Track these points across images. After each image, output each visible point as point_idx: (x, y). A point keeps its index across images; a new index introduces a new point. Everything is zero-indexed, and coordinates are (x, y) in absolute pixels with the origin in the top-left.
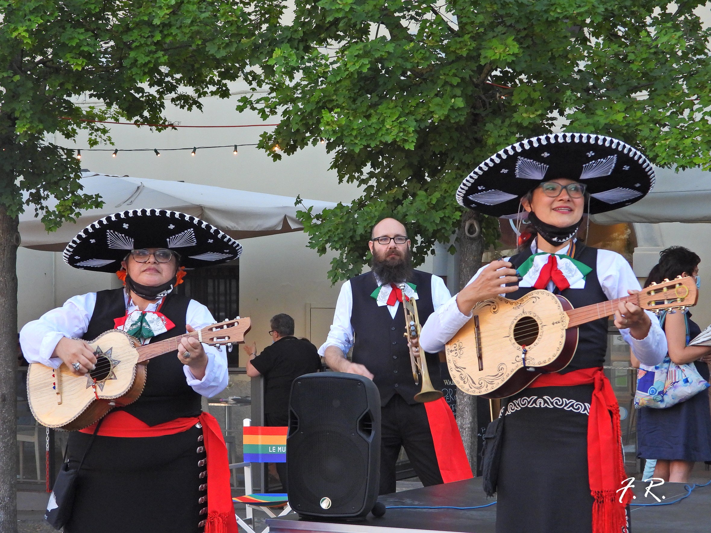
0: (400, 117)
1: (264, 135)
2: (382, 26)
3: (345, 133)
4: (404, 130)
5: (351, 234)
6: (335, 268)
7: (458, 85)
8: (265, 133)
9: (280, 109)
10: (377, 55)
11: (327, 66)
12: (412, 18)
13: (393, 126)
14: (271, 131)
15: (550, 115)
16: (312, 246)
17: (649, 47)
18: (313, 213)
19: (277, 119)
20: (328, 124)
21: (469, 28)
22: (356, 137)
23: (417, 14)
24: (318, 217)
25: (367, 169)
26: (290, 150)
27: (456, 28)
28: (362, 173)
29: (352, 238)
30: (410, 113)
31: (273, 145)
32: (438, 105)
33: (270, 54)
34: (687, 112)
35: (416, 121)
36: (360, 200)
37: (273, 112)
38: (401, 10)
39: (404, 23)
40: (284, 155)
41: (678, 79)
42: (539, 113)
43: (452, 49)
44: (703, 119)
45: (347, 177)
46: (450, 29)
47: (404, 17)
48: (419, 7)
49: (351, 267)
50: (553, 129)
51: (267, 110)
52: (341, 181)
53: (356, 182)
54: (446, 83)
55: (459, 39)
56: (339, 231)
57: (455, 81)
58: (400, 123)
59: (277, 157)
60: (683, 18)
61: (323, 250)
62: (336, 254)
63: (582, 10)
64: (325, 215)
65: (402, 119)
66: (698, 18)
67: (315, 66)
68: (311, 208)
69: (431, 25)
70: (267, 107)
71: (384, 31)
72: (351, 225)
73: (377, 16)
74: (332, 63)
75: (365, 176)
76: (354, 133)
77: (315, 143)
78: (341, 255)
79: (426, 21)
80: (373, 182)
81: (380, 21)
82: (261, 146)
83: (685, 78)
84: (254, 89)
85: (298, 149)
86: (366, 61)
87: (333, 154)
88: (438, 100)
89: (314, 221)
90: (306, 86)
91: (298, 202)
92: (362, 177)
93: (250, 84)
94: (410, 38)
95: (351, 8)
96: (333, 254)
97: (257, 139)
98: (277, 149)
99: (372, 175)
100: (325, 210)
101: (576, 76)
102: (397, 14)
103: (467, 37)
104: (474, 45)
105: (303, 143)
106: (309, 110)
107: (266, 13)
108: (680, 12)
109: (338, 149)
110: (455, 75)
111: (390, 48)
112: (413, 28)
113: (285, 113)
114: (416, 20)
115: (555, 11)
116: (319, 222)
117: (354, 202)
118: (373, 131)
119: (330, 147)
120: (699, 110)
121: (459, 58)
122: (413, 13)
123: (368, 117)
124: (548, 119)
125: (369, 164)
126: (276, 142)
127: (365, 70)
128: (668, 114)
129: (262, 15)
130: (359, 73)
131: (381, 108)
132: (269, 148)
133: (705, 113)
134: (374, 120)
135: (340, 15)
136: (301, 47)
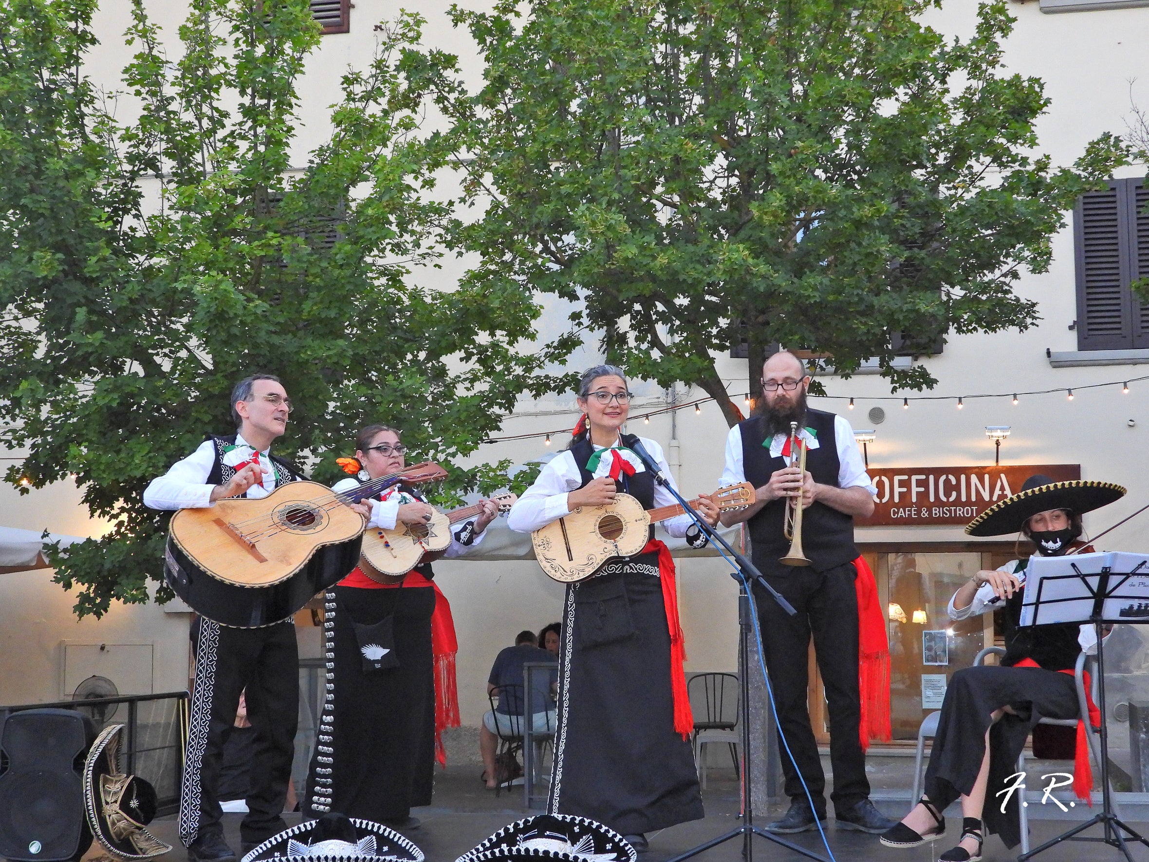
0: (149, 452)
1: (12, 469)
2: (136, 363)
3: (94, 467)
4: (153, 466)
5: (97, 569)
6: (82, 603)
7: (209, 423)
8: (13, 467)
9: (28, 442)
10: (128, 390)
11: (76, 400)
12: (165, 355)
13: (142, 461)
14: (19, 464)
15: (300, 454)
16: (57, 580)
17: (395, 390)
18: (61, 547)
19: (26, 452)
20: (75, 457)
21: (222, 366)
22: (104, 471)
23: (171, 351)
24: (65, 551)
25: (120, 503)
26: (39, 484)
27: (210, 367)
28: (113, 508)
29: (99, 573)
30: (160, 448)
31: (21, 479)
32: (189, 441)
33: (16, 387)
34: (432, 452)
35: (167, 456)
36: (111, 535)
37: (21, 445)
38: (154, 347)
39: (158, 360)
40: (32, 489)
41: (424, 422)
42: (290, 451)
43: (205, 387)
44: (446, 459)
45: (99, 511)
46: (204, 367)
47: (157, 354)
48: (171, 345)
49: (98, 601)
50: (304, 467)
51: (14, 442)
52: (92, 516)
53: (107, 517)
54: (197, 420)
55: (212, 378)
56: (86, 566)
57: (207, 418)
58: (150, 458)
59: (24, 491)
60: (430, 365)
61: (68, 586)
62: (83, 588)
63: (331, 353)
64: (74, 549)
65: (151, 454)
66: (444, 365)
67: (63, 399)
68: (58, 542)
69: (184, 362)
70: (14, 439)
71: (137, 368)
72: (98, 560)
73: (129, 351)
74: (81, 398)
75: (115, 511)
76: (102, 467)
77: (63, 477)
78: (89, 589)
79: (180, 358)
80: (124, 517)
81: (134, 357)
82: (8, 479)
83: (431, 421)
84: (7, 423)
85: (48, 483)
86: (116, 396)
87: (84, 488)
88: (189, 436)
89: (61, 555)
90: (57, 420)
91: (45, 535)
92: (113, 512)
93: (4, 417)
94: (163, 375)
95: (102, 343)
96: (79, 587)
97: (4, 473)
98: (25, 482)
99: (123, 510)
100: (72, 545)
101: (328, 417)
102: (150, 351)
103: (219, 375)
104: (226, 383)
105: (53, 478)
106: (57, 443)
107: (19, 347)
108: (428, 359)
109: (88, 484)
110: (206, 412)
111: (141, 385)
112: (167, 366)
113: (33, 446)
114: (170, 357)
115: (305, 353)
116: (66, 557)
117: (104, 537)
118: (122, 466)
119: (79, 482)
120: (443, 451)
121: (211, 396)
122: (167, 350)
123: (118, 452)
124: (300, 457)
125: (121, 500)
126: (24, 475)
127: (114, 404)
128: (414, 454)
129: (15, 349)
130: (110, 408)
131: (132, 443)
132: (17, 482)
133: (448, 455)
134: (123, 455)
135: (90, 350)
136: (51, 381)
